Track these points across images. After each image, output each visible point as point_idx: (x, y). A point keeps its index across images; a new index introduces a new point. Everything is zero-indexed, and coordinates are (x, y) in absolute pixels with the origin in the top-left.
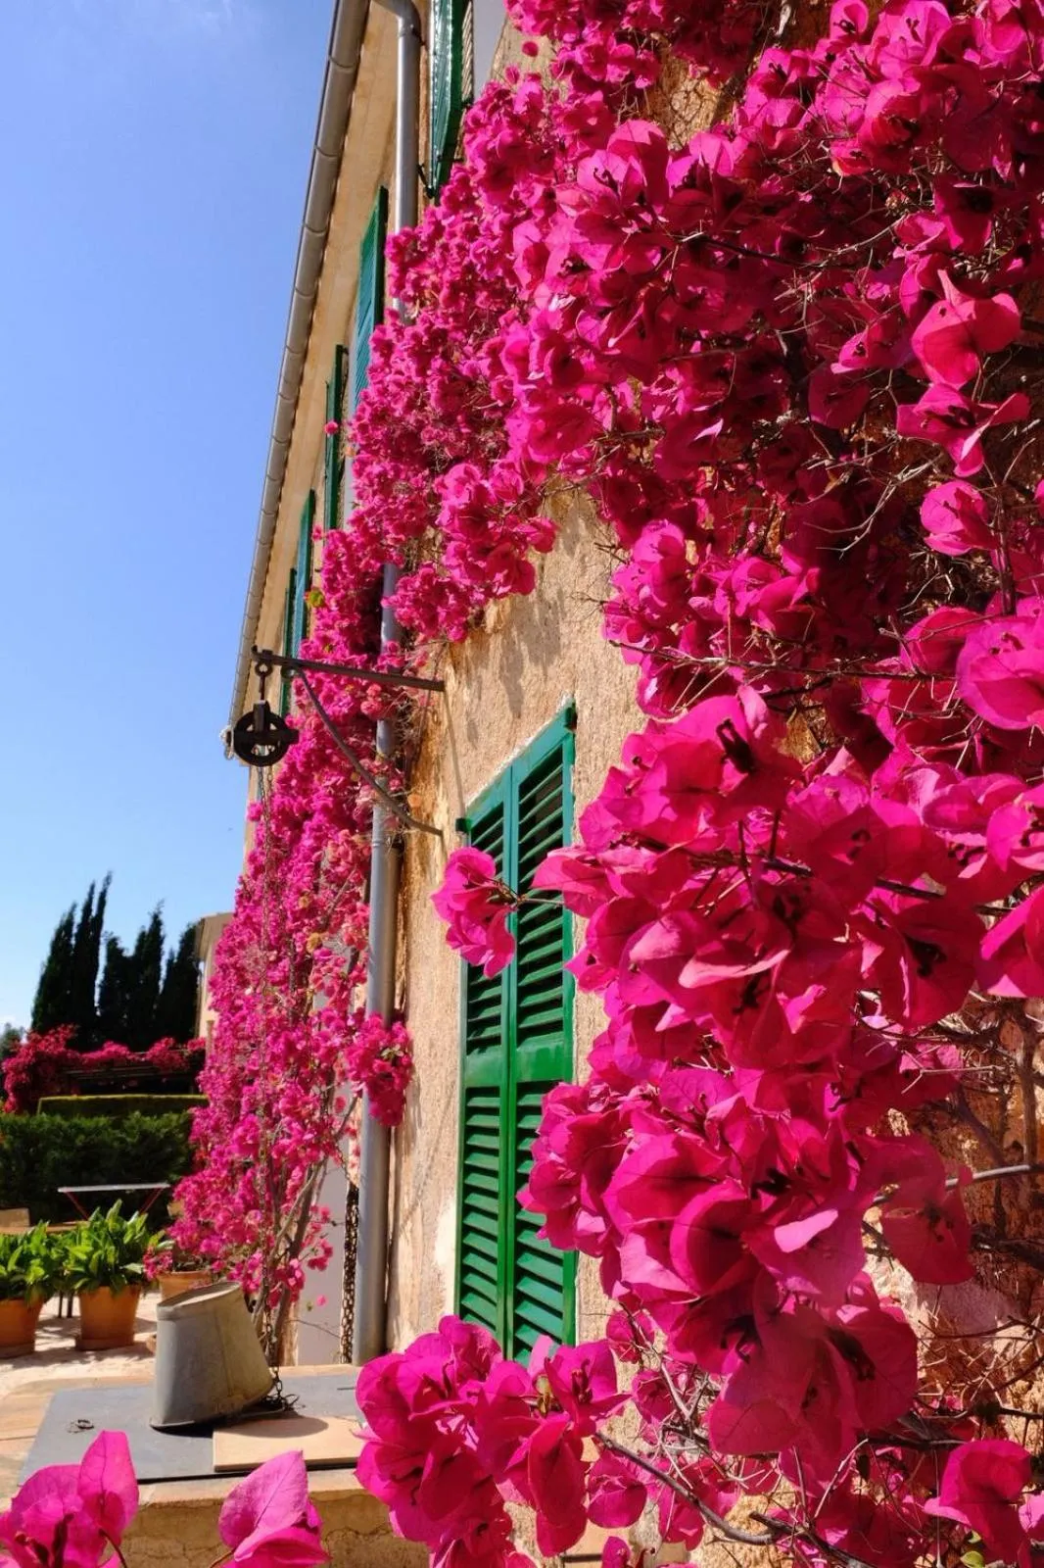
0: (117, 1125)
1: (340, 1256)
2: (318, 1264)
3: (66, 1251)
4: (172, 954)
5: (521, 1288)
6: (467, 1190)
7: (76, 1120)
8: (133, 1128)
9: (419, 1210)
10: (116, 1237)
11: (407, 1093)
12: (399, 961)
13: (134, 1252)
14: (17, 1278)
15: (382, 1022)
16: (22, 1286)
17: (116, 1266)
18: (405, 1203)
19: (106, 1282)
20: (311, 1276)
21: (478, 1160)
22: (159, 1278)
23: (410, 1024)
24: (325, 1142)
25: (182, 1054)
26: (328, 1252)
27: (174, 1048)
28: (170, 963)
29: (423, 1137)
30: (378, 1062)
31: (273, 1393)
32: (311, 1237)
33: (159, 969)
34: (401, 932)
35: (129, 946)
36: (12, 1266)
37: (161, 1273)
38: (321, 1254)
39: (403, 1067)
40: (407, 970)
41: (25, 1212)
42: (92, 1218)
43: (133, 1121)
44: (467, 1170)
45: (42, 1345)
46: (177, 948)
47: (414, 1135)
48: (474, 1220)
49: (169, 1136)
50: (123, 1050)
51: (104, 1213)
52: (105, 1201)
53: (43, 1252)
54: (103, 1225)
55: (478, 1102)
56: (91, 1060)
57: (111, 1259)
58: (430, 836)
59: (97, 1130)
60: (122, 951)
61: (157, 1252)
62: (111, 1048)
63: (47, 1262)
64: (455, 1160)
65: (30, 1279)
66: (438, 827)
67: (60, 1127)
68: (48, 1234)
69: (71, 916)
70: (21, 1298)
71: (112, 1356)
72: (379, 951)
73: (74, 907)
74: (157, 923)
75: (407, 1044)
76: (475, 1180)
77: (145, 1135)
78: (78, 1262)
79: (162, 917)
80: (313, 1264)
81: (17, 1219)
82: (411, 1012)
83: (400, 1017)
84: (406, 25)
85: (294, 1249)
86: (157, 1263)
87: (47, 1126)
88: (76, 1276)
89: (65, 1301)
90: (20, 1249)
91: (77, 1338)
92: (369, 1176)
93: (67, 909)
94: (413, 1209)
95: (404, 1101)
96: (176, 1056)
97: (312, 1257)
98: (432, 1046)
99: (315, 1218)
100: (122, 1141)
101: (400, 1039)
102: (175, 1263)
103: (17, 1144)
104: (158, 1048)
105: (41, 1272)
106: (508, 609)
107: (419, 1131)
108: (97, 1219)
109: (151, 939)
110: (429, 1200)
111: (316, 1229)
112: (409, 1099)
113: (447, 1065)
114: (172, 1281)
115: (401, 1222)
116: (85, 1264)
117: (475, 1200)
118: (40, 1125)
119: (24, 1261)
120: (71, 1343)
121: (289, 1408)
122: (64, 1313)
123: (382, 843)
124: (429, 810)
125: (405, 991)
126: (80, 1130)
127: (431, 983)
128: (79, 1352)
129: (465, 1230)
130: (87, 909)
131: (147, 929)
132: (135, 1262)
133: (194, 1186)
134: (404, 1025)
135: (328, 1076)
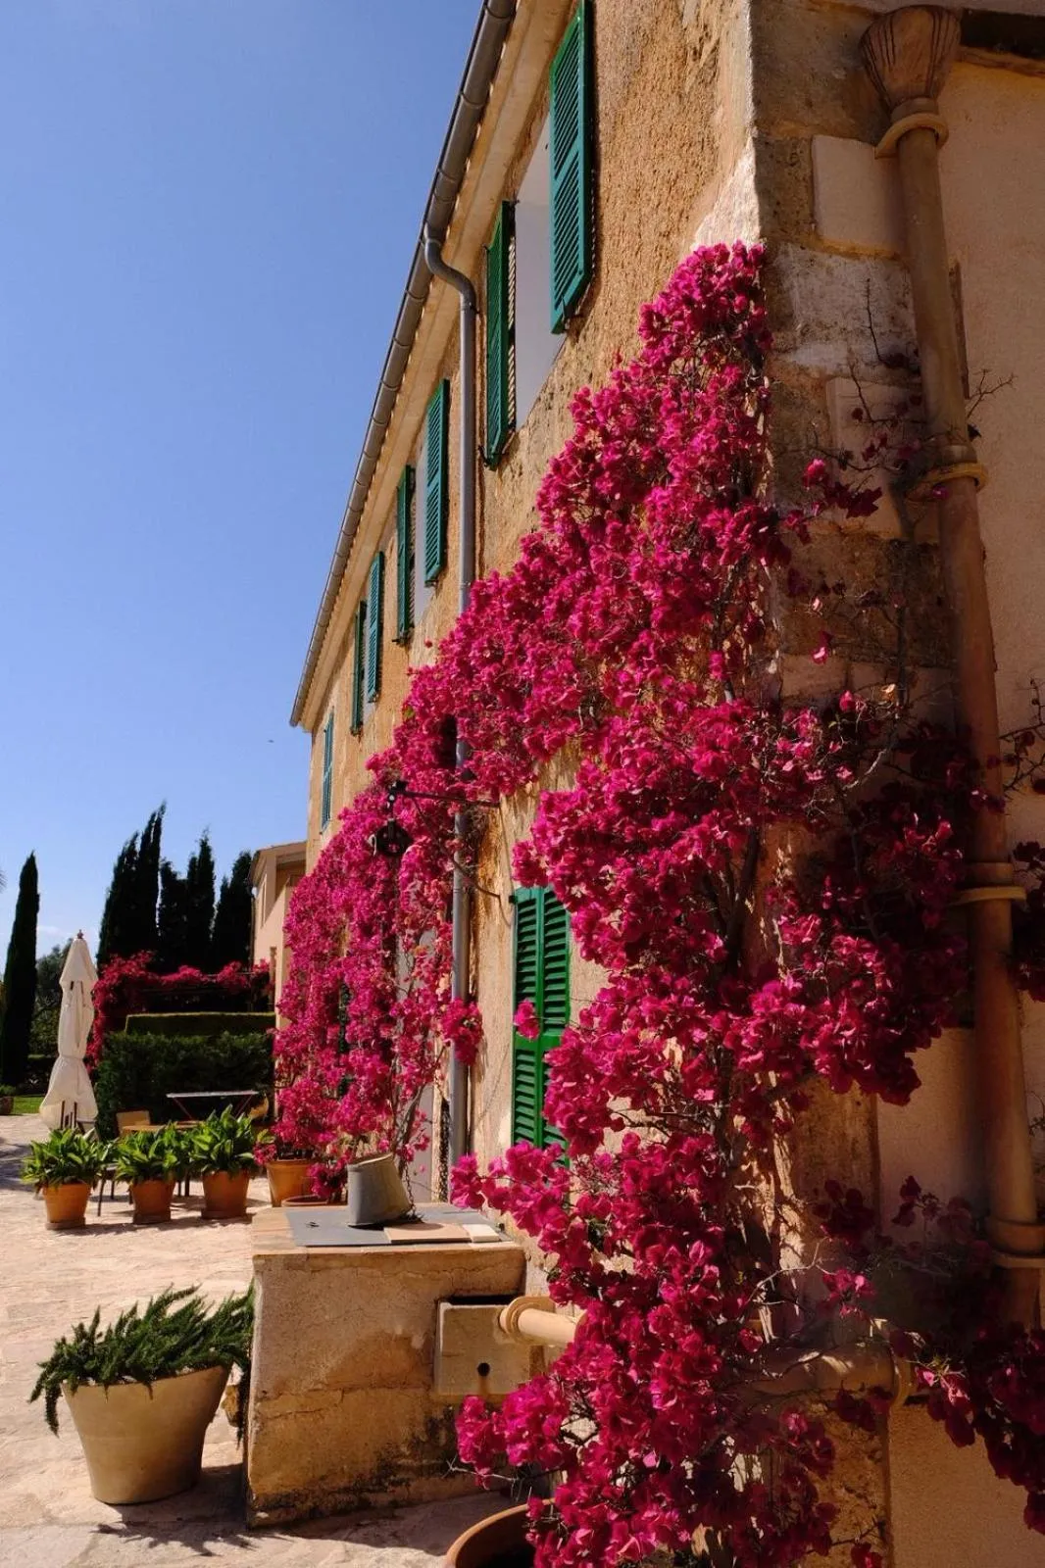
0: (211, 1042)
1: (436, 1143)
2: (422, 1147)
3: (192, 1143)
4: (225, 881)
5: (546, 1129)
6: (517, 1104)
7: (176, 1039)
8: (224, 1045)
9: (488, 1114)
10: (231, 1133)
11: (480, 1047)
12: (471, 962)
13: (244, 1145)
14: (156, 1164)
15: (462, 1003)
16: (160, 1169)
17: (232, 1155)
18: (478, 1110)
19: (224, 1168)
20: (418, 1155)
21: (523, 1089)
22: (268, 1165)
23: (479, 1004)
24: (425, 1074)
25: (248, 976)
26: (427, 1140)
27: (240, 971)
28: (224, 888)
29: (489, 1073)
30: (462, 1029)
31: (410, 1213)
32: (416, 1130)
33: (212, 894)
34: (472, 945)
35: (182, 872)
36: (151, 1154)
37: (269, 1161)
38: (422, 1141)
39: (477, 1032)
40: (477, 969)
41: (147, 1113)
42: (210, 1118)
43: (224, 1039)
44: (517, 1094)
45: (175, 1215)
46: (230, 875)
47: (484, 1071)
48: (521, 1120)
49: (254, 1053)
50: (196, 973)
51: (218, 1115)
52: (218, 1105)
53: (175, 1144)
54: (219, 1124)
55: (522, 1057)
56: (169, 982)
57: (228, 1150)
58: (492, 897)
59: (196, 1047)
60: (175, 875)
61: (263, 1146)
62: (186, 971)
63: (178, 1151)
64: (510, 1087)
65: (166, 1165)
66: (497, 893)
67: (164, 1043)
68: (176, 1130)
69: (133, 844)
70: (160, 1179)
71: (233, 1223)
72: (459, 956)
73: (136, 836)
74: (205, 849)
75: (479, 1018)
76: (521, 1099)
77: (235, 1051)
78: (202, 1151)
79: (209, 844)
80: (418, 1147)
81: (142, 1119)
82: (480, 997)
83: (472, 999)
84: (466, 301)
85: (406, 1138)
86: (265, 1154)
87: (154, 1043)
88: (199, 1163)
89: (183, 1184)
90: (157, 1142)
91: (202, 1210)
92: (455, 1096)
93: (130, 837)
94: (483, 1115)
95: (476, 1050)
96: (244, 979)
97: (417, 1142)
98: (494, 1021)
99: (417, 1119)
100: (216, 1056)
101: (474, 1014)
102: (279, 1153)
103: (131, 1057)
104: (228, 970)
105: (174, 1159)
106: (538, 788)
107: (487, 1070)
108: (213, 1119)
109: (202, 865)
110: (494, 1109)
111: (419, 1125)
112: (480, 1049)
113: (504, 1034)
114: (278, 1167)
115: (476, 1120)
116: (207, 1153)
117: (521, 1109)
118: (148, 1042)
119: (160, 1150)
120: (198, 1214)
121: (420, 1220)
122: (183, 1193)
123: (460, 890)
124: (490, 876)
125: (475, 982)
126: (181, 1047)
127: (493, 983)
128: (206, 1219)
129: (516, 1125)
130: (146, 837)
131: (197, 855)
132: (248, 1151)
133: (292, 1095)
134: (475, 1004)
135: (425, 1031)
